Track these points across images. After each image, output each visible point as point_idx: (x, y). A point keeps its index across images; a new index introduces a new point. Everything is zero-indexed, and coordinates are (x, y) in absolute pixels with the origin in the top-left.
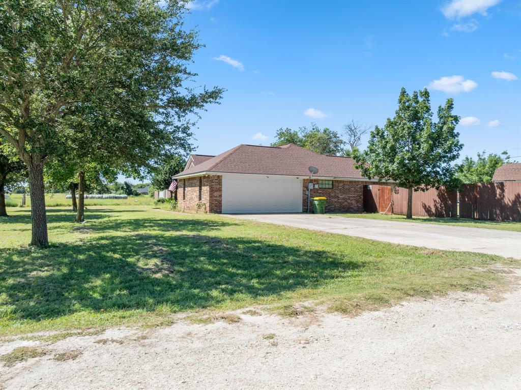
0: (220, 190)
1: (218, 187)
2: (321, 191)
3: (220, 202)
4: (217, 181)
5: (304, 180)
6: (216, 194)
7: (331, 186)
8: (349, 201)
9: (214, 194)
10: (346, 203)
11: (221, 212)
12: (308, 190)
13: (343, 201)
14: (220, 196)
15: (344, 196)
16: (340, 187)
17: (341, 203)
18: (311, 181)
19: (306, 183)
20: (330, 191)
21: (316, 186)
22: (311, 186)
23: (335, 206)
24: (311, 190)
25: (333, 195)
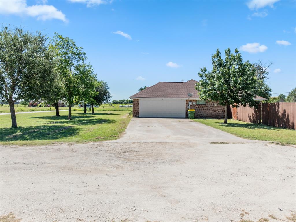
0: (138, 106)
1: (137, 104)
2: (197, 106)
3: (138, 112)
4: (136, 102)
5: (187, 100)
6: (136, 108)
7: (204, 103)
8: (217, 112)
9: (135, 108)
10: (215, 113)
11: (139, 116)
12: (189, 105)
13: (212, 111)
14: (138, 109)
15: (213, 109)
16: (210, 104)
17: (211, 113)
18: (191, 101)
19: (187, 102)
20: (204, 106)
21: (194, 104)
22: (190, 103)
23: (207, 115)
24: (191, 106)
25: (206, 108)
